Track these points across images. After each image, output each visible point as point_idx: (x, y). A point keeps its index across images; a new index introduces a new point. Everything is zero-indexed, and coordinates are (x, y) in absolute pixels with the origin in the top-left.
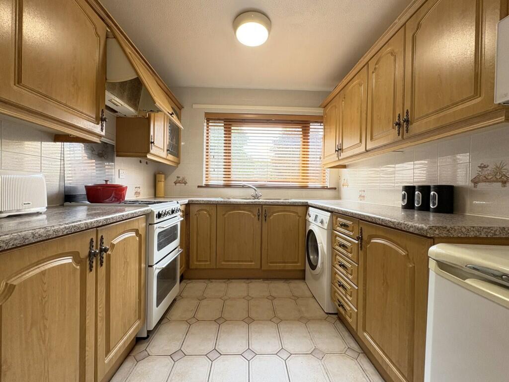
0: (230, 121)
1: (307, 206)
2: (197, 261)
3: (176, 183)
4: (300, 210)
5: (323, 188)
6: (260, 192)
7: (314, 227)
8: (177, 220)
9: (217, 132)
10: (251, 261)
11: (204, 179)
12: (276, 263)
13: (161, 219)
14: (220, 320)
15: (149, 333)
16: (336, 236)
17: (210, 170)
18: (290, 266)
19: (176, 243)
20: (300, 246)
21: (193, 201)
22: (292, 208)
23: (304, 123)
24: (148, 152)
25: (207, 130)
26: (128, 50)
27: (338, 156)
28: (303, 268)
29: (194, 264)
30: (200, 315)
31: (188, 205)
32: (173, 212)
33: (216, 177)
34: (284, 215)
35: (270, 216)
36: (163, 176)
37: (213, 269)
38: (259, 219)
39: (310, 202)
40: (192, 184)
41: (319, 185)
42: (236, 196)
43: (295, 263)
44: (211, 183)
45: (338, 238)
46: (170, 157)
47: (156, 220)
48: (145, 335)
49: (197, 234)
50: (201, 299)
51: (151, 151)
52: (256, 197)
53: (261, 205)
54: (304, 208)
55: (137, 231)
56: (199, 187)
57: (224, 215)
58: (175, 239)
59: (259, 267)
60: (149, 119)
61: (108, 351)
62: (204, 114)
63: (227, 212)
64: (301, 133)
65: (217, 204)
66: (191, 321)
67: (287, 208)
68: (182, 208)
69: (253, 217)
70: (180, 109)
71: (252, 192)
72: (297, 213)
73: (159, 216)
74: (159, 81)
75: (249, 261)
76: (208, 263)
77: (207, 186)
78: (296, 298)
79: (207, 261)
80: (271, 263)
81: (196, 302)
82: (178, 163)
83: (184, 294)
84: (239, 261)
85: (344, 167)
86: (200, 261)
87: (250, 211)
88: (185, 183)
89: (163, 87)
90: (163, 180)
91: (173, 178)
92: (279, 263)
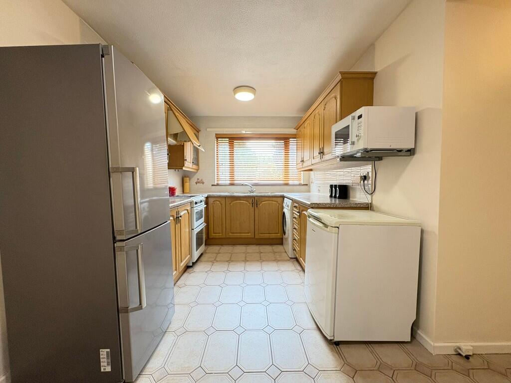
0: (233, 139)
1: (283, 197)
2: (214, 233)
3: (196, 183)
4: (280, 200)
5: (300, 185)
6: (254, 188)
7: (285, 210)
8: (202, 206)
9: (224, 147)
10: (248, 233)
11: (216, 180)
12: (265, 234)
13: (197, 205)
14: (230, 261)
15: (194, 264)
16: (294, 213)
17: (220, 173)
18: (273, 236)
19: (202, 220)
20: (280, 223)
21: (210, 195)
22: (274, 199)
23: (285, 139)
24: (184, 166)
25: (217, 146)
26: (177, 114)
27: (302, 165)
28: (281, 237)
29: (212, 235)
30: (218, 259)
31: (207, 198)
32: (201, 201)
33: (224, 178)
34: (269, 203)
35: (260, 204)
36: (188, 178)
37: (224, 238)
38: (252, 206)
39: (285, 194)
40: (208, 184)
41: (297, 183)
42: (237, 192)
43: (277, 233)
44: (220, 182)
45: (294, 215)
46: (195, 167)
47: (195, 206)
48: (191, 265)
49: (213, 216)
50: (218, 254)
51: (185, 165)
52: (251, 192)
53: (254, 197)
54: (282, 198)
55: (187, 210)
56: (212, 185)
57: (230, 204)
58: (202, 217)
59: (253, 237)
60: (183, 146)
61: (181, 262)
62: (215, 135)
63: (232, 202)
64: (283, 146)
65: (225, 197)
66: (214, 261)
67: (271, 199)
68: (204, 199)
69: (249, 205)
70: (198, 132)
71: (249, 188)
72: (277, 202)
73: (196, 203)
74: (188, 121)
75: (247, 233)
76: (221, 234)
77: (218, 185)
78: (274, 253)
79: (220, 233)
80: (261, 234)
81: (215, 255)
82: (198, 170)
83: (207, 251)
84: (240, 233)
85: (311, 170)
86: (216, 233)
87: (247, 201)
88: (203, 183)
89: (189, 122)
90: (188, 181)
91: (194, 180)
92: (267, 234)
